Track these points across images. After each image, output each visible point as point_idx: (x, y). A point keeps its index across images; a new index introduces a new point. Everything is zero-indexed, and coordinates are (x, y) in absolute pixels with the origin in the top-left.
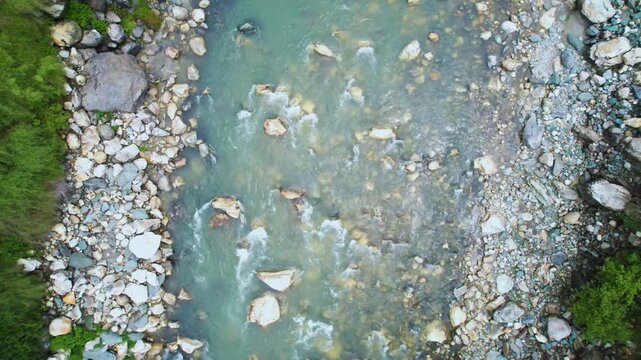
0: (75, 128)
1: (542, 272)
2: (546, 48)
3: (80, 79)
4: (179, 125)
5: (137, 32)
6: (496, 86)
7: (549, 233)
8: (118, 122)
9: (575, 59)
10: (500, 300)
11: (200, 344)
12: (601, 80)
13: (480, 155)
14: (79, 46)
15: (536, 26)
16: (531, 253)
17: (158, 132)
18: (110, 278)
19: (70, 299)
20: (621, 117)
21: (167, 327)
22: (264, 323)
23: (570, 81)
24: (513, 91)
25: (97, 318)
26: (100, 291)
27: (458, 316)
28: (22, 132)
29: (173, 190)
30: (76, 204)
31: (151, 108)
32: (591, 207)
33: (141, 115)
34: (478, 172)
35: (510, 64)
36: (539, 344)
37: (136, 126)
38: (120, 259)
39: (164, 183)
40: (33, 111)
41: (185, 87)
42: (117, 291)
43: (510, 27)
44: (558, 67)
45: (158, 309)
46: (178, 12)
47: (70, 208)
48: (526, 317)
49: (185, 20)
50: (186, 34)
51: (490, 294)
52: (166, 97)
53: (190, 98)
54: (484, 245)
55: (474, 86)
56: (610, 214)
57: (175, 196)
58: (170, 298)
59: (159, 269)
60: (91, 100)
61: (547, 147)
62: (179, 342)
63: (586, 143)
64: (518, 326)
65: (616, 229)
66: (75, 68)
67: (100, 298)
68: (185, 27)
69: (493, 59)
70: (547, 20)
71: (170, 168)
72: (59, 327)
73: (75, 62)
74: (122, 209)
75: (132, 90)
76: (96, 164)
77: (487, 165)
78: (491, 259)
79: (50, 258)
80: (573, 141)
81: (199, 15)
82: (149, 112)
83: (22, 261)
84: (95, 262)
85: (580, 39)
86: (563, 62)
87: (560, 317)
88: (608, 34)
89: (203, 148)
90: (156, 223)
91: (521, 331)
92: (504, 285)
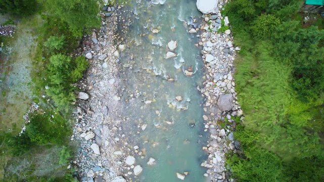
0: (233, 88)
1: (96, 71)
2: (106, 135)
3: (234, 101)
4: (207, 94)
5: (223, 118)
6: (118, 122)
7: (96, 82)
8: (223, 92)
9: (98, 133)
10: (106, 60)
11: (189, 32)
12: (90, 128)
13: (119, 101)
14: (236, 110)
15: (110, 141)
16: (99, 76)
17: (212, 91)
18: (217, 47)
19: (227, 40)
20: (84, 118)
21: (200, 35)
22: (172, 42)
23: (98, 126)
24: (113, 121)
25: (219, 35)
26: (220, 43)
27: (117, 53)
28: (243, 84)
29: (205, 75)
30: (230, 66)
31: (215, 97)
32: (86, 91)
33: (217, 95)
34: (119, 96)
35: (115, 128)
36: (93, 50)
37: (218, 91)
38: (216, 53)
39: (208, 77)
40: (242, 90)
41: (207, 105)
42: (215, 44)
43: (117, 139)
44: (101, 130)
45: (203, 40)
46: (212, 126)
47: (231, 65)
48: (98, 57)
49: (210, 124)
50: (210, 121)
51: (109, 61)
52: (212, 101)
53: (205, 103)
54: (113, 76)
55: (125, 120)
56: (82, 90)
57: (204, 74)
58: (201, 43)
59: (205, 52)
60: (230, 96)
61: (101, 107)
62: (196, 31)
63: (90, 110)
64: (99, 54)
65: (79, 87)
66: (236, 104)
67: (219, 41)
68: (210, 122)
69: (120, 129)
70: (107, 143)
71: (207, 81)
72: (228, 32)
73: (236, 106)
74: (218, 67)
75: (220, 101)
76: (227, 79)
77: (117, 98)
78: (110, 72)
79: (234, 51)
80: (94, 109)
81: (206, 126)
82: (215, 96)
83: (239, 49)
84: (223, 51)
85: (97, 139)
86: (101, 131)
87: (89, 59)
88: (91, 141)
89: (198, 89)
90: (208, 65)
91: (98, 53)
92: (105, 65)
